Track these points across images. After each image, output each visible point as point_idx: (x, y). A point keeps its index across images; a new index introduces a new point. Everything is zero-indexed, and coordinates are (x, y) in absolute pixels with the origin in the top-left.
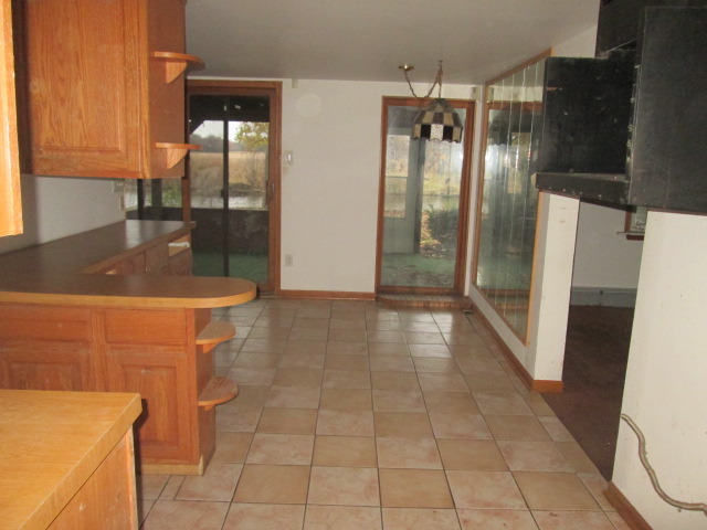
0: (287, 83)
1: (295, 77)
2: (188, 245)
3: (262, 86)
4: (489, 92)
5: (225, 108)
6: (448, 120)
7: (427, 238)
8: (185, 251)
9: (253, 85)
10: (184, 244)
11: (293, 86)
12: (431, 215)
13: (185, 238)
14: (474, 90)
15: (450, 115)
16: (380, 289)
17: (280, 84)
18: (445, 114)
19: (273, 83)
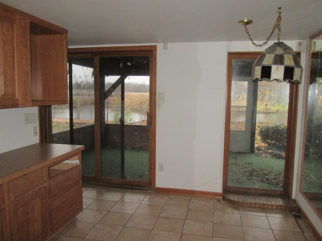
0: (160, 47)
1: (165, 42)
2: (78, 162)
3: (144, 49)
4: (313, 44)
5: (121, 65)
6: (289, 61)
7: (259, 142)
8: (76, 167)
9: (137, 49)
10: (75, 162)
11: (165, 48)
12: (261, 129)
13: (77, 157)
14: (300, 44)
15: (291, 56)
16: (227, 190)
17: (155, 47)
18: (286, 56)
19: (150, 46)
